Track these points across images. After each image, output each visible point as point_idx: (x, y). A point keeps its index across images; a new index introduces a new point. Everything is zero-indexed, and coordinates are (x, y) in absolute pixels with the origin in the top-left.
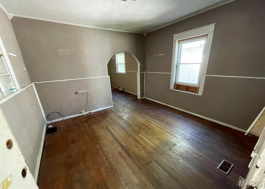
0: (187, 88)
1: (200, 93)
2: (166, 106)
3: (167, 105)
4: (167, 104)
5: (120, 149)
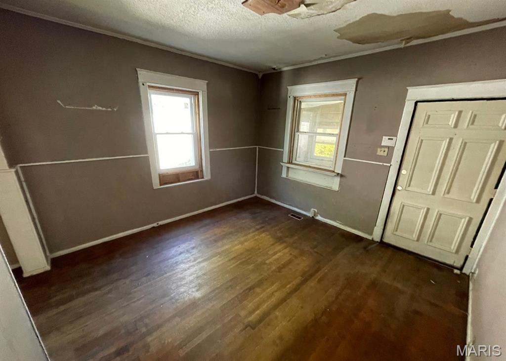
0: (178, 176)
1: (207, 176)
2: (154, 227)
3: (155, 225)
4: (152, 223)
5: (312, 283)
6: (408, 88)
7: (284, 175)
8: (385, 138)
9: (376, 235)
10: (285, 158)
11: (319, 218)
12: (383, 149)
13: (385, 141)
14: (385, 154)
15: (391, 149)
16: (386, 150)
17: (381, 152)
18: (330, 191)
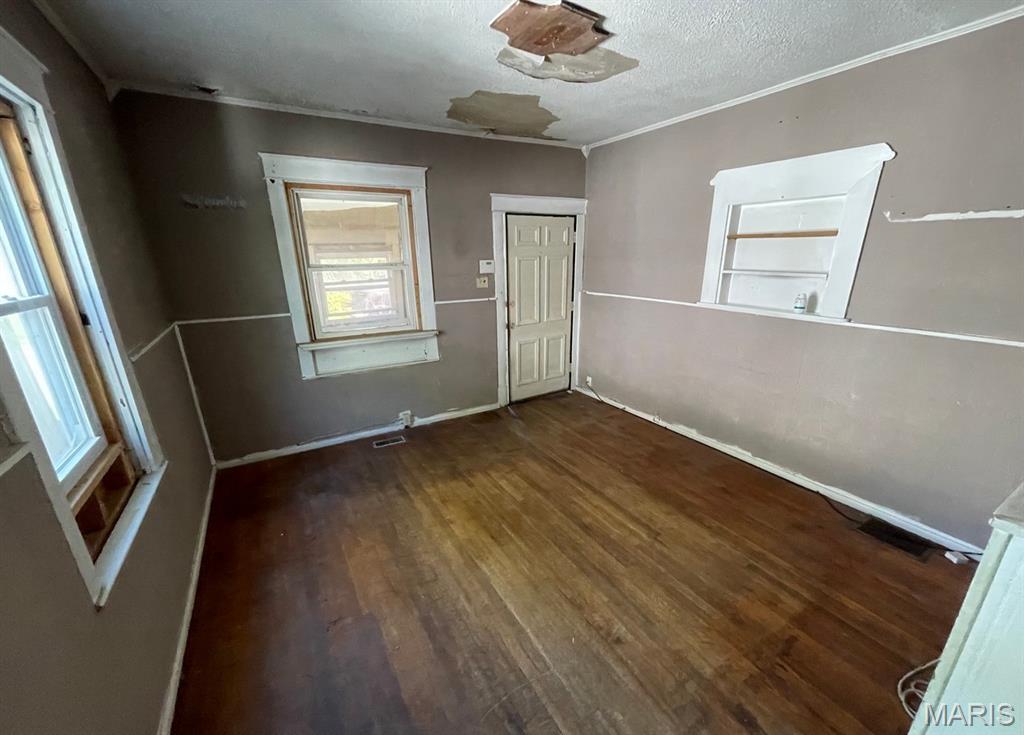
6: (491, 194)
7: (308, 373)
8: (482, 263)
9: (503, 400)
10: (301, 333)
11: (419, 422)
12: (482, 279)
13: (484, 267)
14: (486, 285)
15: (490, 276)
16: (486, 279)
17: (481, 284)
18: (424, 367)
